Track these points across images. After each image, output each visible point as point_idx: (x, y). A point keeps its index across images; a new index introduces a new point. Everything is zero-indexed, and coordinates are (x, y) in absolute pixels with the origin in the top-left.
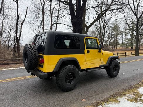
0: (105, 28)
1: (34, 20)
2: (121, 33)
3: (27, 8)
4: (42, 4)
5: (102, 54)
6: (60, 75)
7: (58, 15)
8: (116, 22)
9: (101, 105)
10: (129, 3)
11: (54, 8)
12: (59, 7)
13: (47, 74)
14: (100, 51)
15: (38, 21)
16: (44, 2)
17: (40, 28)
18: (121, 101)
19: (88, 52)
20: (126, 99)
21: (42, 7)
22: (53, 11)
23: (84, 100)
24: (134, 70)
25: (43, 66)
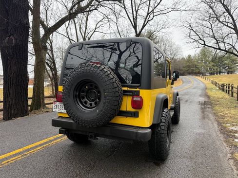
25: (138, 113)
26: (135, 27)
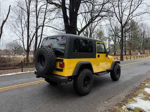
0: (92, 33)
1: (17, 20)
2: (105, 39)
3: (10, 6)
4: (27, 4)
5: (108, 58)
6: (79, 79)
7: (45, 17)
8: (101, 28)
9: (124, 105)
10: (115, 11)
11: (40, 9)
12: (46, 9)
13: (68, 78)
14: (107, 56)
15: (21, 22)
16: (30, 2)
17: (23, 30)
18: (137, 100)
19: (99, 56)
20: (140, 98)
21: (27, 7)
22: (39, 12)
23: (106, 102)
24: (129, 74)
25: (62, 69)
26: (121, 22)
